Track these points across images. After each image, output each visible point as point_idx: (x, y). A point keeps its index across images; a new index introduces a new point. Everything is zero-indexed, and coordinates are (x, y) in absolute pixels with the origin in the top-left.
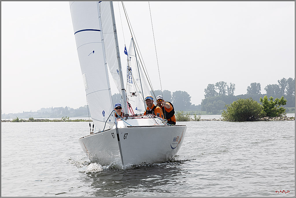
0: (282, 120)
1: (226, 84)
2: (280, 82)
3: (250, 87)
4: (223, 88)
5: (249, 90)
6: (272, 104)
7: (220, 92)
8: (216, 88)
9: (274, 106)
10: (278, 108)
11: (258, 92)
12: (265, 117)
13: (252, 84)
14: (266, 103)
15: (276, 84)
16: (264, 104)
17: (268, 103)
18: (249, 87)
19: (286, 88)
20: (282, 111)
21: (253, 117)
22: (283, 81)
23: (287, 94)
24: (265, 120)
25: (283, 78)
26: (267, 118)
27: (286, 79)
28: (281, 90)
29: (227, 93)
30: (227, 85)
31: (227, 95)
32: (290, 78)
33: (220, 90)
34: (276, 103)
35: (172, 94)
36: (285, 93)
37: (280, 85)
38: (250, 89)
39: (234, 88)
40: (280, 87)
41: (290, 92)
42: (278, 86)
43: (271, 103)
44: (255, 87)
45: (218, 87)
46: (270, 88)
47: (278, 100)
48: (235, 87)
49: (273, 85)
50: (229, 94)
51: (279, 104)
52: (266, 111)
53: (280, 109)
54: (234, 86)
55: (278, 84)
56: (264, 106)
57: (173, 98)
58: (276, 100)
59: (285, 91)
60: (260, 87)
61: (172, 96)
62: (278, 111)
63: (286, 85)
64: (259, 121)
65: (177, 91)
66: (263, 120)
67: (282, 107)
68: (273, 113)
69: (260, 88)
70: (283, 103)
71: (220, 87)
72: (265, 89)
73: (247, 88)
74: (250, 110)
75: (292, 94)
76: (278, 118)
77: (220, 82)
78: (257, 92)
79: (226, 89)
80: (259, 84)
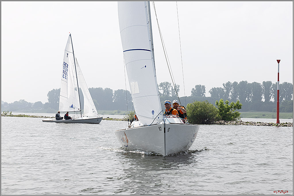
0: (238, 124)
1: (170, 84)
2: (225, 86)
3: (195, 89)
4: (167, 89)
5: (193, 91)
6: (228, 108)
7: (163, 93)
8: (159, 89)
9: (229, 110)
10: (233, 112)
11: (203, 94)
12: (220, 121)
13: (197, 86)
14: (222, 106)
15: (221, 88)
16: (219, 107)
17: (223, 106)
18: (193, 89)
19: (231, 92)
20: (237, 115)
21: (208, 120)
22: (228, 84)
23: (232, 97)
24: (221, 124)
25: (228, 82)
26: (223, 122)
27: (231, 83)
28: (226, 94)
29: (171, 94)
30: (171, 86)
31: (171, 96)
32: (235, 82)
33: (163, 91)
34: (232, 107)
35: (114, 92)
36: (230, 97)
37: (225, 89)
38: (195, 91)
39: (178, 89)
40: (225, 91)
41: (234, 96)
42: (223, 89)
43: (226, 107)
44: (199, 90)
45: (162, 88)
46: (214, 91)
47: (234, 104)
48: (180, 88)
49: (218, 88)
50: (173, 95)
51: (235, 107)
52: (221, 115)
53: (236, 113)
54: (178, 87)
55: (223, 87)
56: (220, 110)
57: (114, 96)
58: (231, 104)
59: (229, 95)
60: (205, 89)
61: (114, 95)
62: (233, 116)
63: (231, 89)
64: (214, 124)
65: (119, 90)
66: (218, 124)
67: (237, 111)
68: (228, 117)
69: (205, 91)
70: (238, 107)
71: (164, 87)
72: (209, 92)
73: (191, 90)
74: (205, 113)
75: (236, 98)
76: (234, 122)
77: (164, 83)
78: (201, 95)
79: (170, 90)
80: (204, 87)
